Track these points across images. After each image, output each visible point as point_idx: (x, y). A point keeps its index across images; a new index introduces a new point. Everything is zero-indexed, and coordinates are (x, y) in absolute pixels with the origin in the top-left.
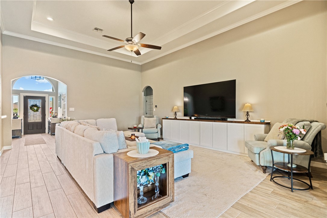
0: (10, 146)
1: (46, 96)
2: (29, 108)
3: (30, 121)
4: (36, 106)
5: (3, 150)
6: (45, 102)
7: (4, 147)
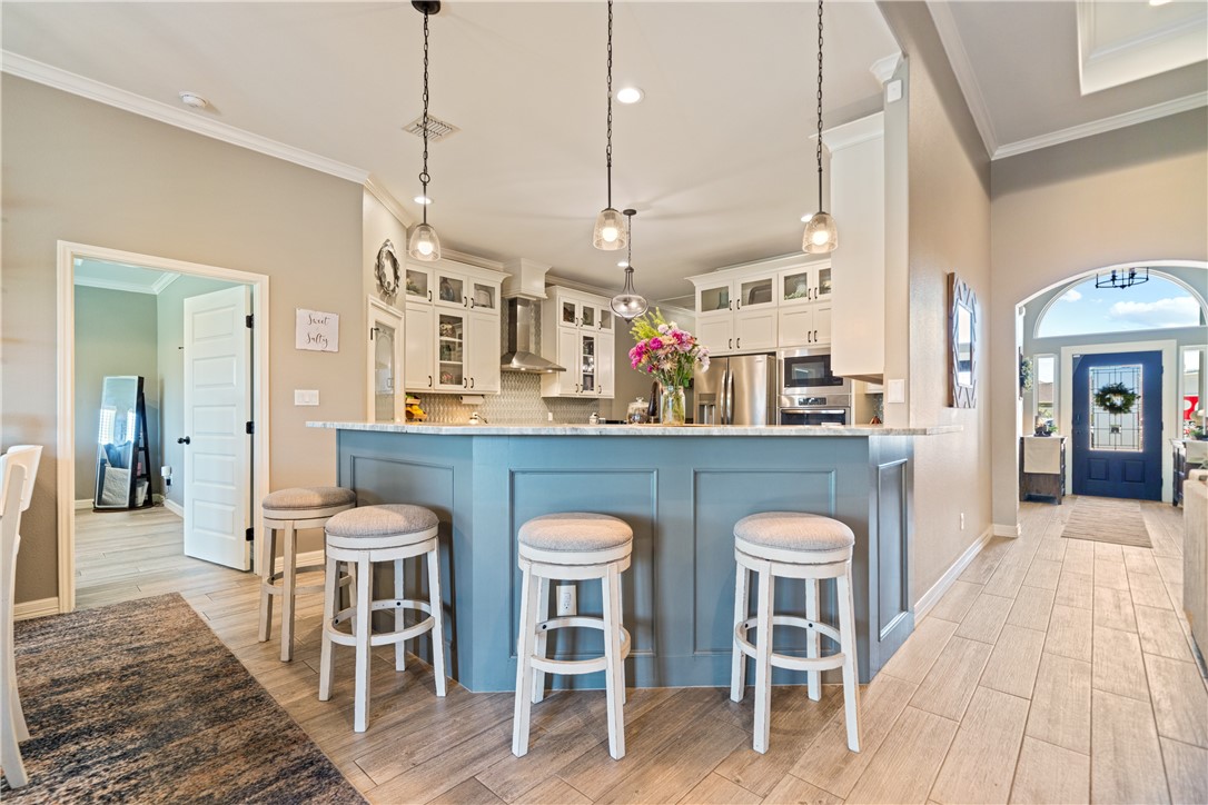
0: (1012, 527)
1: (1167, 348)
2: (1092, 399)
3: (1096, 449)
4: (1119, 390)
5: (990, 536)
6: (1162, 372)
7: (995, 525)
